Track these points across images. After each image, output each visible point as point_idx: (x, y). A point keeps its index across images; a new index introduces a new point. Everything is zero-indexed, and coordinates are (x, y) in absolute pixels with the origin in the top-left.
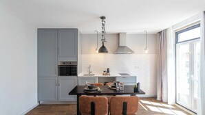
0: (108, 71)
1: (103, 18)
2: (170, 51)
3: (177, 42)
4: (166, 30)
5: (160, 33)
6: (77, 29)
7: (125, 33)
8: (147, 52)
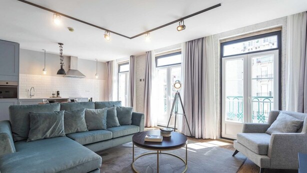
0: (58, 94)
1: (61, 44)
2: (115, 78)
3: (119, 72)
4: (112, 61)
5: (108, 62)
6: (19, 44)
7: (77, 57)
8: (97, 77)
